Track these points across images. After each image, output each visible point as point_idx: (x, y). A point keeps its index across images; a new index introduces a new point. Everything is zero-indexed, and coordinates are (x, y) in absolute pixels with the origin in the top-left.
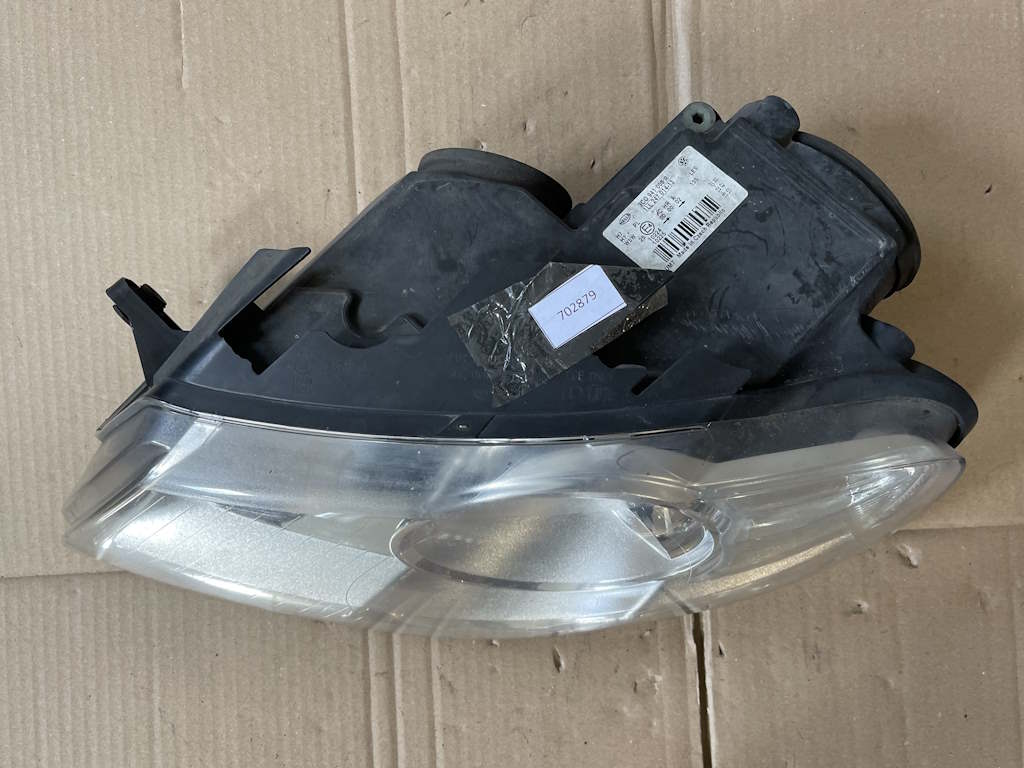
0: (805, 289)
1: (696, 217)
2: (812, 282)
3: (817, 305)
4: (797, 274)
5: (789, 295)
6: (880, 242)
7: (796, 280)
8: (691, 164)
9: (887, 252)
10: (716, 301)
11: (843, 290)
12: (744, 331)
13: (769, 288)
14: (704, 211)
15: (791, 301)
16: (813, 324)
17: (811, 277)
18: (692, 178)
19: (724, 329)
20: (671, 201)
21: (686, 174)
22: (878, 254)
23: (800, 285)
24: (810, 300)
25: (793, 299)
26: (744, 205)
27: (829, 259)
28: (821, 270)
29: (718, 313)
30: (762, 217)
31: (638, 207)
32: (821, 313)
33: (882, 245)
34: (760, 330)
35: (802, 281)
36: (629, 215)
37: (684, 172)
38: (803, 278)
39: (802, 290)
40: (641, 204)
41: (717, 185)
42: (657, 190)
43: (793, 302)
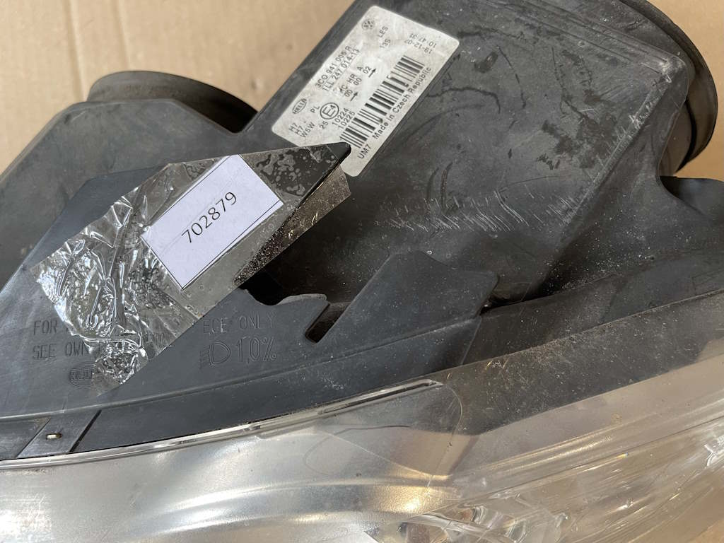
0: (565, 146)
1: (394, 84)
2: (573, 135)
3: (588, 164)
4: (547, 128)
5: (543, 159)
6: (661, 64)
7: (548, 136)
8: (379, 25)
9: (676, 76)
10: (437, 187)
11: (624, 137)
12: (484, 221)
13: (510, 154)
14: (402, 75)
15: (548, 167)
16: (588, 193)
17: (571, 126)
18: (381, 41)
19: (453, 223)
20: (358, 73)
21: (372, 37)
22: (662, 79)
23: (557, 141)
24: (575, 159)
25: (550, 163)
26: (456, 57)
27: (592, 99)
28: (583, 116)
29: (442, 202)
30: (483, 67)
31: (317, 90)
32: (597, 175)
33: (665, 66)
34: (508, 216)
35: (557, 136)
36: (304, 100)
37: (371, 37)
38: (559, 132)
39: (560, 149)
40: (319, 84)
41: (415, 41)
42: (338, 63)
43: (552, 168)
